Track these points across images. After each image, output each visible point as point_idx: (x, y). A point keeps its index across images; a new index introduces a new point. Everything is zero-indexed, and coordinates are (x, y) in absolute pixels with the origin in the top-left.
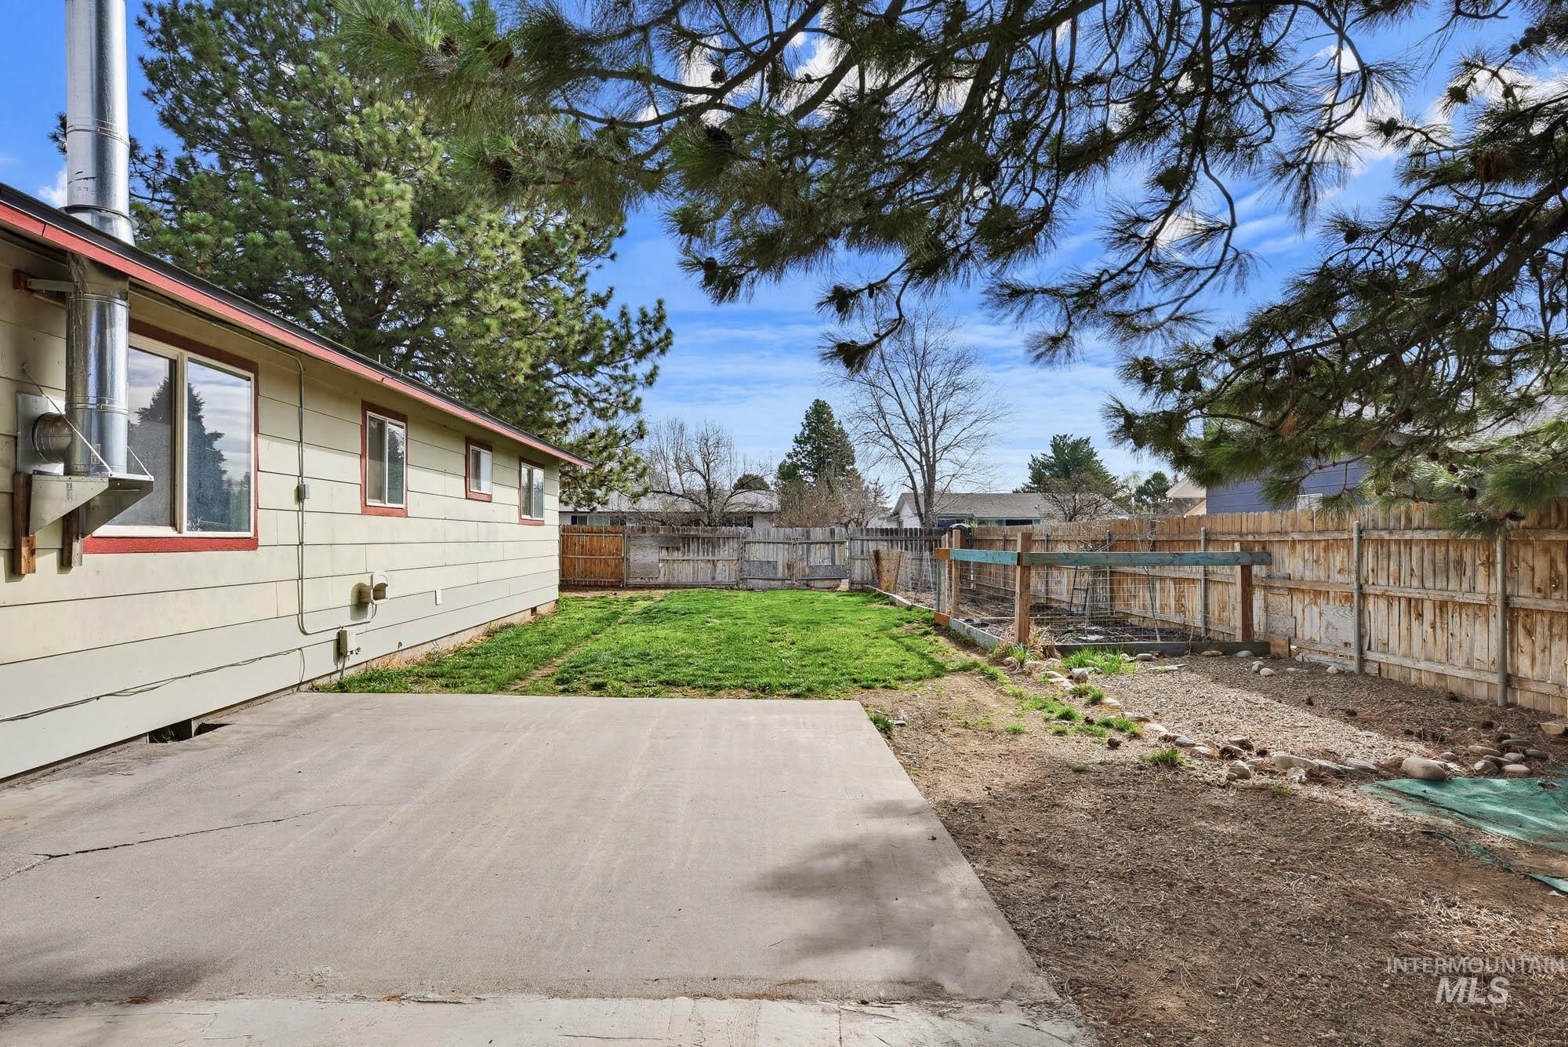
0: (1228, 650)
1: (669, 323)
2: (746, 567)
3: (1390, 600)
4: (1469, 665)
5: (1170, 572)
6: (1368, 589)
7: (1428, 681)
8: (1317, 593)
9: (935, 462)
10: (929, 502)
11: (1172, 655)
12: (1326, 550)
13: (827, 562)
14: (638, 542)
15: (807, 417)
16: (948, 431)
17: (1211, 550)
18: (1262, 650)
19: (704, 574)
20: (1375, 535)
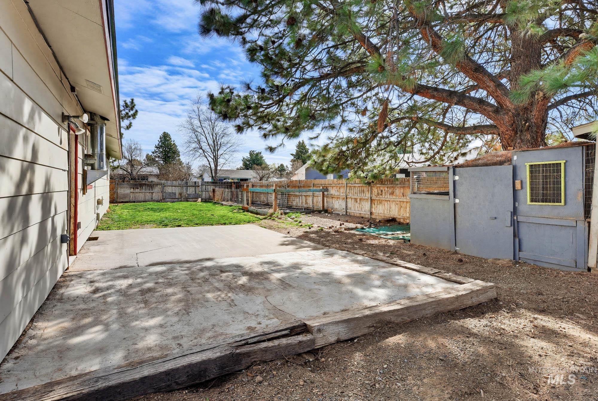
0: (320, 212)
1: (136, 107)
2: (164, 195)
3: (352, 199)
4: (365, 211)
5: (304, 194)
6: (348, 197)
7: (358, 215)
8: (338, 198)
9: (218, 159)
10: (216, 173)
11: (308, 214)
12: (339, 188)
13: (194, 193)
14: (121, 186)
15: (160, 138)
16: (222, 149)
17: (314, 188)
18: (326, 211)
19: (148, 196)
20: (349, 185)
